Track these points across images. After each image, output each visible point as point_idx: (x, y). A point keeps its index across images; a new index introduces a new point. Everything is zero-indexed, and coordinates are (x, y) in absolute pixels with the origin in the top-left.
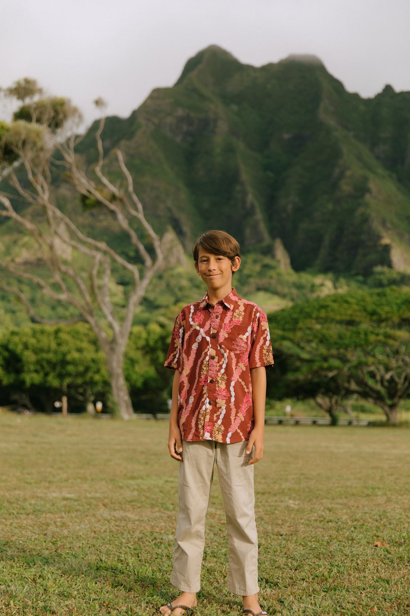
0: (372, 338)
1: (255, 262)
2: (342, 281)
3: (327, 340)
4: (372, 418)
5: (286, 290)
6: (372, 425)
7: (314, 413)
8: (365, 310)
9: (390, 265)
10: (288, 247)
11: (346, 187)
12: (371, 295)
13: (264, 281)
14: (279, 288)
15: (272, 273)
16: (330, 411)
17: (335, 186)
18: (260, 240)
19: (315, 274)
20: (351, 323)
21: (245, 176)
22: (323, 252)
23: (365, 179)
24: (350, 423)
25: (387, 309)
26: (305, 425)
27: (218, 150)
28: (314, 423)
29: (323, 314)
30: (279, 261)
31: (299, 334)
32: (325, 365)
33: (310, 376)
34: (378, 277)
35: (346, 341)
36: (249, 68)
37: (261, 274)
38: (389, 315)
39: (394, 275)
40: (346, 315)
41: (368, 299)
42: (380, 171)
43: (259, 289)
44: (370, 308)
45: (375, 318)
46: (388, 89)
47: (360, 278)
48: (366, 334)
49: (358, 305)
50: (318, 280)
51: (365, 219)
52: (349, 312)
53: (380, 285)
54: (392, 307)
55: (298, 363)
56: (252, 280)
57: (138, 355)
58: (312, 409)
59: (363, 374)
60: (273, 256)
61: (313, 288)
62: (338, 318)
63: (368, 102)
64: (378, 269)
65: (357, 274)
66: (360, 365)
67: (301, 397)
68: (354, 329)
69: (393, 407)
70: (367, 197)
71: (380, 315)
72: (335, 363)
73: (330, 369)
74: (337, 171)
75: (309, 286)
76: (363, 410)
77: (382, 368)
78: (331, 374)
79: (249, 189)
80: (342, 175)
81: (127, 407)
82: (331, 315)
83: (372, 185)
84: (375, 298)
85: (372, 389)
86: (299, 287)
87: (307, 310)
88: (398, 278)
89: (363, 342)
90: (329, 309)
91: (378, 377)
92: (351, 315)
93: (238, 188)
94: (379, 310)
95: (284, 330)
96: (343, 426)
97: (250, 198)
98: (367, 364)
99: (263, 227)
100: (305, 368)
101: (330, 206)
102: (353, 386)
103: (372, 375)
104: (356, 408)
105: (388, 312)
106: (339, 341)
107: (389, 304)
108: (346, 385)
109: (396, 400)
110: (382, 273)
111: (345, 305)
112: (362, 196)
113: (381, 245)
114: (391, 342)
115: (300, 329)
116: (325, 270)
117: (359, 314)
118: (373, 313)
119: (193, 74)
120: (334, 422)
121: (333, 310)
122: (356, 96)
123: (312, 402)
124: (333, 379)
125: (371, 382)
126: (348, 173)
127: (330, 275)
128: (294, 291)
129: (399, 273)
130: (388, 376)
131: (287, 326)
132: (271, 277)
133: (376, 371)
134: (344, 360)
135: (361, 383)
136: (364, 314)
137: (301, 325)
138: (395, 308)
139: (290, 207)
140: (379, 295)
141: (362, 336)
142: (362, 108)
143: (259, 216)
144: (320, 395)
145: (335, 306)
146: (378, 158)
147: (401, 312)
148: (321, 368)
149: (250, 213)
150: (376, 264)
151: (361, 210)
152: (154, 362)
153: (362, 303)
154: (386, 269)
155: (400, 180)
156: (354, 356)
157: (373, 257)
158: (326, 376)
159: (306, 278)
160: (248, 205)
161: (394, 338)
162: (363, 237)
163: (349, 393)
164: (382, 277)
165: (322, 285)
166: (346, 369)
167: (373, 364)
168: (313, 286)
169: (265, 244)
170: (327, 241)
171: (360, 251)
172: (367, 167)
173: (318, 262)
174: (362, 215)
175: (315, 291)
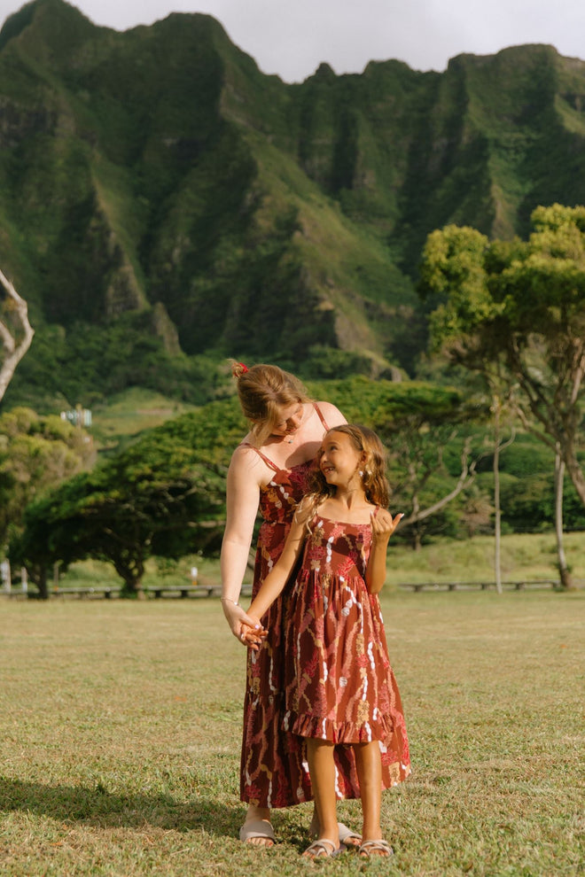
1: (124, 339)
5: (174, 385)
9: (334, 344)
10: (174, 316)
11: (264, 222)
13: (138, 371)
14: (163, 381)
15: (151, 357)
17: (246, 221)
18: (131, 305)
19: (219, 359)
21: (106, 203)
22: (231, 324)
23: (295, 211)
27: (60, 163)
30: (162, 338)
34: (315, 361)
36: (106, 32)
37: (133, 359)
39: (342, 359)
42: (316, 196)
43: (131, 383)
46: (325, 69)
47: (289, 363)
51: (295, 272)
53: (320, 373)
56: (119, 369)
60: (153, 331)
61: (216, 380)
63: (294, 88)
64: (316, 349)
65: (284, 358)
70: (297, 235)
74: (249, 196)
75: (210, 376)
79: (111, 224)
80: (257, 203)
83: (304, 220)
86: (195, 379)
88: (347, 363)
93: (94, 223)
95: (194, 447)
97: (114, 238)
99: (136, 285)
101: (240, 252)
110: (325, 356)
112: (289, 235)
113: (319, 312)
115: (220, 445)
116: (236, 351)
122: (275, 79)
126: (267, 200)
127: (244, 358)
128: (187, 386)
129: (348, 355)
131: (198, 441)
132: (151, 365)
137: (221, 438)
139: (177, 252)
142: (286, 99)
143: (129, 268)
146: (311, 177)
149: (114, 262)
150: (313, 343)
151: (287, 258)
154: (328, 350)
157: (309, 330)
159: (204, 363)
160: (111, 250)
162: (292, 300)
164: (321, 361)
168: (216, 377)
169: (138, 311)
170: (236, 305)
171: (288, 321)
172: (294, 189)
173: (223, 339)
174: (290, 265)
175: (220, 385)
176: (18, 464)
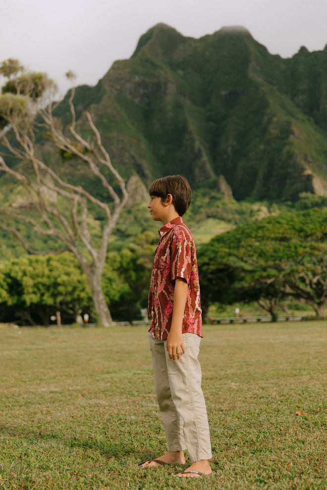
0: (301, 250)
1: (204, 195)
2: (275, 206)
3: (265, 254)
4: (305, 314)
5: (230, 216)
6: (305, 319)
7: (258, 313)
8: (294, 228)
9: (312, 191)
10: (229, 182)
11: (273, 131)
12: (298, 216)
13: (212, 210)
14: (225, 215)
15: (219, 203)
16: (270, 311)
17: (265, 131)
18: (208, 178)
19: (252, 202)
20: (283, 239)
21: (192, 127)
22: (258, 184)
23: (289, 123)
24: (287, 319)
25: (311, 226)
26: (252, 323)
27: (169, 107)
28: (259, 320)
29: (260, 233)
30: (223, 194)
31: (242, 251)
32: (265, 274)
33: (253, 284)
34: (303, 201)
35: (280, 254)
36: (190, 40)
37: (209, 205)
38: (313, 231)
39: (317, 199)
40: (279, 233)
41: (296, 219)
42: (300, 116)
43: (208, 217)
44: (298, 226)
45: (302, 234)
46: (303, 49)
47: (289, 203)
48: (296, 248)
49: (288, 224)
50: (255, 207)
51: (291, 156)
52: (281, 231)
53: (305, 207)
54: (315, 225)
55: (243, 274)
56: (202, 210)
57: (114, 275)
58: (257, 309)
59: (295, 279)
60: (219, 190)
61: (252, 213)
62: (273, 236)
63: (288, 61)
64: (303, 195)
65: (287, 200)
66: (292, 272)
67: (247, 301)
68: (286, 244)
69: (320, 304)
70: (291, 137)
71: (306, 232)
72: (273, 272)
73: (268, 277)
74: (266, 118)
75: (249, 212)
76: (297, 308)
77: (310, 273)
78: (269, 281)
79: (196, 137)
80: (269, 122)
81: (107, 317)
82: (267, 234)
83: (294, 128)
84: (302, 218)
85: (303, 291)
86: (241, 213)
87: (247, 231)
88: (320, 201)
89: (293, 254)
90: (265, 229)
91: (308, 282)
92: (283, 233)
93: (187, 137)
94: (305, 228)
95: (230, 248)
96: (282, 322)
97: (197, 144)
98: (297, 272)
99: (208, 167)
100: (248, 278)
101: (262, 147)
102: (288, 290)
103: (303, 280)
104: (290, 307)
105: (312, 229)
106: (274, 254)
107: (312, 222)
108: (282, 289)
109: (323, 299)
110: (307, 198)
111: (278, 225)
112: (287, 137)
113: (304, 175)
114: (316, 252)
115: (243, 247)
116: (261, 198)
117: (289, 232)
118: (301, 230)
119: (146, 48)
120: (274, 319)
121: (268, 230)
122: (277, 57)
123: (256, 304)
124: (272, 285)
125: (302, 286)
126: (275, 119)
127: (265, 202)
128: (237, 217)
129: (320, 197)
130: (315, 280)
131: (232, 245)
132: (218, 207)
133: (305, 276)
134: (279, 269)
135: (294, 286)
136: (293, 231)
137: (243, 243)
138: (318, 225)
139: (229, 149)
140: (304, 215)
141: (293, 249)
142: (283, 66)
143: (205, 158)
144: (262, 298)
145: (270, 226)
146: (298, 106)
147: (323, 228)
148: (262, 277)
149: (198, 156)
150: (301, 192)
151: (286, 149)
152: (127, 279)
153: (291, 223)
154: (309, 195)
155: (316, 123)
156: (287, 266)
157: (298, 185)
158: (266, 283)
159: (245, 206)
160: (196, 150)
161: (318, 250)
162: (290, 170)
163: (285, 295)
164: (306, 201)
165: (259, 210)
166: (281, 276)
167: (303, 271)
168: (252, 211)
169: (211, 180)
170: (261, 175)
171: (288, 181)
172: (290, 113)
173: (255, 192)
174: (288, 152)
175: (254, 216)
176: (147, 260)
